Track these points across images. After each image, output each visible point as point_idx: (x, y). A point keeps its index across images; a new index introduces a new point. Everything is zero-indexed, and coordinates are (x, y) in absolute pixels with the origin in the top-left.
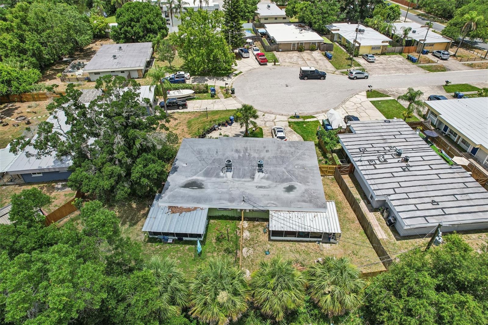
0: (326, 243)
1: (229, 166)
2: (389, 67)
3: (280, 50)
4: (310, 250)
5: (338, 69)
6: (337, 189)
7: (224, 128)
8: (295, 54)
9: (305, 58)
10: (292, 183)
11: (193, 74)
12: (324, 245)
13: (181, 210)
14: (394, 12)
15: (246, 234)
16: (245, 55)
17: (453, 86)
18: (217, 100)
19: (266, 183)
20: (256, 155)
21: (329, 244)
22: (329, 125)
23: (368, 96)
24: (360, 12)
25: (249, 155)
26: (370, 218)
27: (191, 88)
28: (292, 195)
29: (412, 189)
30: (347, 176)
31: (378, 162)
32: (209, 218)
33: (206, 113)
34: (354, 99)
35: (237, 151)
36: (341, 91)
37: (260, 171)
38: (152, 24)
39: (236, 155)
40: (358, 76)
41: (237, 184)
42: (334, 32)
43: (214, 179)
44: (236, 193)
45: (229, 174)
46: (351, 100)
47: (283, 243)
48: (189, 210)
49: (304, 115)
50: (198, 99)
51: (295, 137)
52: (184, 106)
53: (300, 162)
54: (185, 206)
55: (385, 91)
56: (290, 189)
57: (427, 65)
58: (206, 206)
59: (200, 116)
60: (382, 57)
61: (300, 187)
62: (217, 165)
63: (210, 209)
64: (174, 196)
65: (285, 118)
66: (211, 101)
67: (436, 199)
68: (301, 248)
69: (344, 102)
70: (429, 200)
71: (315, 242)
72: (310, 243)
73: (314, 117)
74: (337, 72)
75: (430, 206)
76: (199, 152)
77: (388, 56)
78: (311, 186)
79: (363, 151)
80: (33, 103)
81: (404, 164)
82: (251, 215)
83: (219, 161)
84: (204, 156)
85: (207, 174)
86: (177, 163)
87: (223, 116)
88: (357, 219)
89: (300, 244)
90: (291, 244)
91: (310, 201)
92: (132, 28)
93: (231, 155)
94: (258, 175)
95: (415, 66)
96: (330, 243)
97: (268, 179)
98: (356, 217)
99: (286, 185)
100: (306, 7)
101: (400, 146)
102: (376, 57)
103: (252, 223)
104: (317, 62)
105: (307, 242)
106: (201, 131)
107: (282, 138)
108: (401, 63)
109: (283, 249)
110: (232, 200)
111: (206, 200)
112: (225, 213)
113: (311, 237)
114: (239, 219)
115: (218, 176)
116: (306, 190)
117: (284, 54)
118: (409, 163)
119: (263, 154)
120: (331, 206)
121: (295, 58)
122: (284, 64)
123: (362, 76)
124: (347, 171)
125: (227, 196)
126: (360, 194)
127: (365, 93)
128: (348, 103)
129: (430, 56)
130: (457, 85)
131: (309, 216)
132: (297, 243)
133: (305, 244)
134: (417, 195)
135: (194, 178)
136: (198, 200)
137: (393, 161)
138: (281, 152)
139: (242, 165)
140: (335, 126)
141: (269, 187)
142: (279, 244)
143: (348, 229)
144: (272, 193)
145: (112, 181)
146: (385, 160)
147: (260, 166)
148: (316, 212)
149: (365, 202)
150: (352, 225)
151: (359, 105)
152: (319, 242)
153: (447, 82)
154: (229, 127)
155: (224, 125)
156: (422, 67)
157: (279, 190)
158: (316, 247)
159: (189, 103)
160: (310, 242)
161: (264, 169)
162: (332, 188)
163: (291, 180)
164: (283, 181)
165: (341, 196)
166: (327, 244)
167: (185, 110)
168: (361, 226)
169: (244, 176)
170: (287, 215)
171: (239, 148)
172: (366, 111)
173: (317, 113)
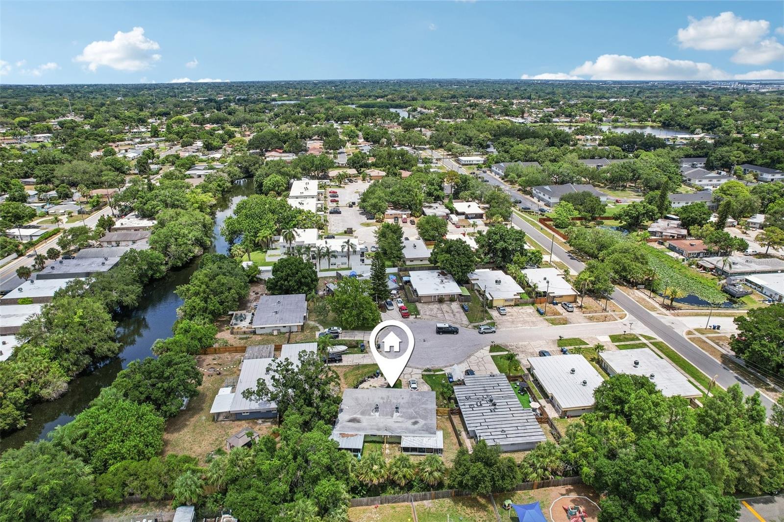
1: (377, 408)
2: (518, 320)
3: (423, 302)
5: (471, 322)
6: (449, 425)
7: (372, 380)
8: (435, 306)
9: (444, 310)
10: (417, 420)
11: (344, 328)
13: (348, 436)
14: (535, 256)
15: (387, 451)
16: (390, 308)
17: (566, 340)
18: (366, 355)
19: (400, 419)
20: (395, 401)
21: (437, 454)
22: (451, 378)
23: (491, 351)
24: (502, 257)
25: (390, 401)
26: (466, 442)
27: (344, 345)
28: (416, 426)
29: (492, 423)
30: (456, 415)
31: (476, 406)
32: (365, 442)
33: (358, 367)
34: (478, 354)
35: (382, 398)
36: (469, 346)
37: (397, 412)
38: (306, 278)
39: (381, 401)
40: (486, 331)
41: (382, 420)
42: (473, 282)
43: (367, 417)
44: (381, 425)
45: (377, 414)
46: (476, 354)
48: (352, 436)
49: (435, 368)
50: (351, 353)
51: (426, 388)
52: (340, 360)
53: (424, 406)
54: (350, 433)
55: (507, 346)
56: (415, 423)
57: (553, 317)
58: (363, 434)
59: (353, 369)
60: (515, 308)
61: (422, 422)
62: (369, 408)
63: (365, 436)
64: (343, 427)
65: (420, 371)
66: (361, 355)
67: (505, 429)
69: (469, 357)
70: (501, 430)
73: (442, 370)
74: (470, 326)
75: (500, 433)
76: (357, 399)
77: (520, 307)
78: (429, 421)
79: (468, 398)
80: (216, 356)
81: (493, 407)
82: (390, 440)
83: (370, 404)
84: (360, 402)
85: (363, 413)
86: (342, 406)
87: (371, 369)
91: (427, 430)
92: (288, 282)
93: (378, 401)
94: (395, 414)
95: (541, 318)
97: (402, 417)
98: (457, 442)
99: (413, 420)
100: (446, 260)
101: (494, 395)
102: (508, 309)
103: (391, 445)
104: (454, 315)
105: (424, 455)
106: (355, 382)
107: (415, 388)
108: (530, 315)
110: (378, 430)
111: (363, 429)
112: (374, 439)
113: (427, 452)
114: (383, 443)
115: (369, 415)
116: (425, 424)
117: (426, 306)
118: (497, 407)
119: (399, 401)
120: (440, 434)
121: (435, 310)
122: (424, 317)
123: (489, 331)
124: (456, 412)
125: (376, 427)
126: (463, 428)
127: (488, 348)
128: (472, 357)
129: (559, 308)
130: (570, 339)
131: (425, 439)
134: (494, 427)
135: (355, 416)
136: (358, 429)
137: (486, 405)
138: (412, 399)
139: (385, 408)
140: (455, 379)
141: (402, 422)
144: (404, 425)
145: (310, 415)
146: (481, 405)
147: (397, 408)
148: (428, 437)
149: (465, 433)
150: (454, 446)
151: (481, 360)
153: (560, 337)
154: (376, 379)
155: (372, 377)
156: (547, 320)
157: (408, 424)
159: (344, 357)
161: (400, 410)
162: (446, 424)
163: (416, 418)
164: (411, 418)
165: (450, 430)
167: (341, 364)
169: (387, 415)
170: (412, 438)
171: (384, 396)
172: (485, 365)
173: (446, 367)
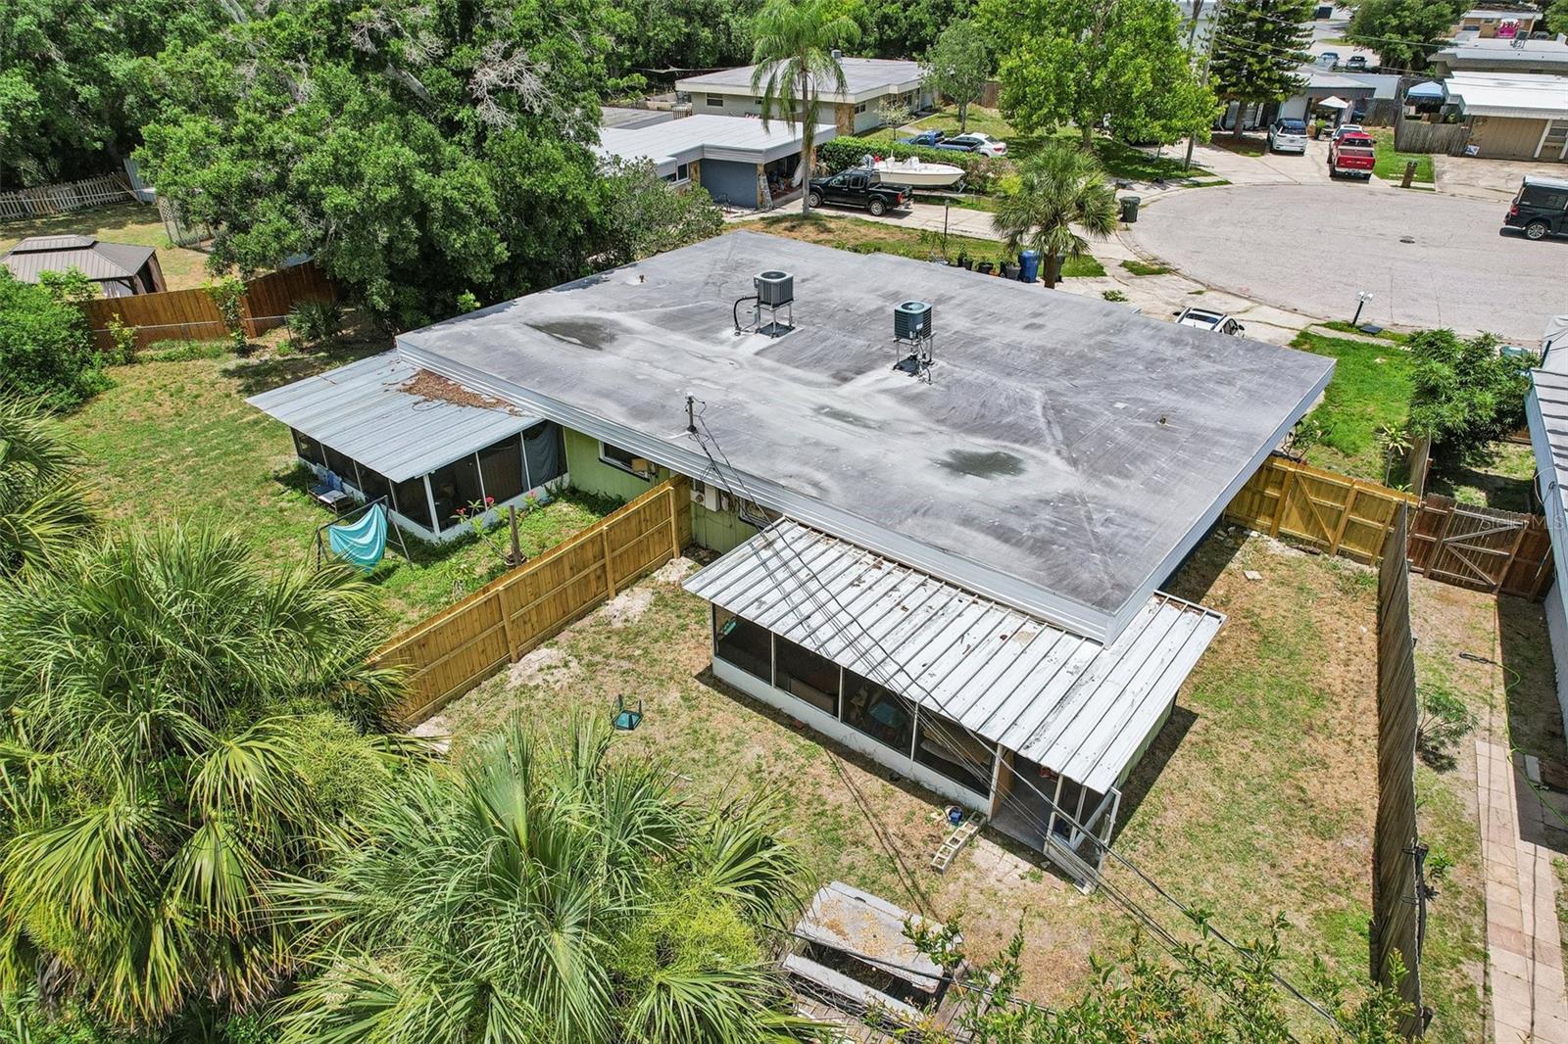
0: (1011, 845)
3: (1473, 149)
4: (865, 829)
12: (988, 852)
13: (441, 392)
15: (631, 604)
19: (882, 410)
21: (1026, 866)
26: (1500, 872)
30: (1490, 599)
37: (910, 366)
41: (745, 376)
47: (756, 719)
56: (981, 466)
68: (824, 791)
71: (941, 801)
72: (901, 794)
88: (1370, 825)
89: (838, 771)
90: (791, 743)
94: (881, 378)
96: (1038, 858)
97: (911, 399)
98: (1372, 814)
105: (894, 778)
109: (722, 749)
110: (645, 412)
113: (925, 758)
119: (999, 329)
122: (1454, 190)
124: (1493, 564)
126: (1512, 711)
131: (978, 621)
132: (826, 756)
133: (874, 784)
141: (878, 427)
142: (727, 716)
143: (1247, 850)
144: (864, 447)
148: (1040, 621)
149: (1520, 768)
150: (1300, 838)
152: (963, 813)
158: (917, 835)
160: (915, 788)
163: (1029, 440)
166: (1011, 859)
168: (1368, 880)
169: (813, 362)
